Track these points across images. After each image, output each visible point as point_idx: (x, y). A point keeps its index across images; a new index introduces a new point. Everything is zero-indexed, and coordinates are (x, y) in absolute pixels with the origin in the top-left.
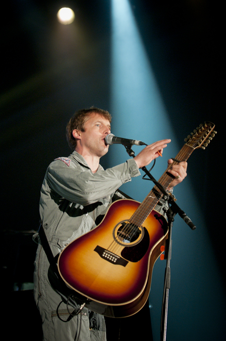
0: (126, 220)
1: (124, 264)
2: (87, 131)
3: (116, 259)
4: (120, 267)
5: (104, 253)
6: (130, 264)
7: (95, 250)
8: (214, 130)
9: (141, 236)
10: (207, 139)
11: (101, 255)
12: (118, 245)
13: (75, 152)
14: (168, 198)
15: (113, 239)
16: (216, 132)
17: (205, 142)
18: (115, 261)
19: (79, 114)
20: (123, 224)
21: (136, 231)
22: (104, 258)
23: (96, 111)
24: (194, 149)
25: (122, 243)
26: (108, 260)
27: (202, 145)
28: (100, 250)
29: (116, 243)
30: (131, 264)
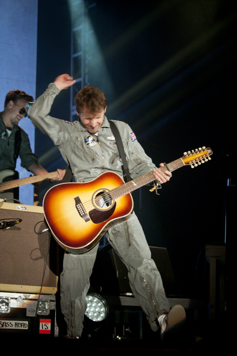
0: (107, 189)
1: (87, 220)
5: (79, 205)
6: (91, 222)
7: (75, 199)
11: (76, 204)
12: (92, 204)
15: (91, 199)
18: (82, 215)
20: (104, 191)
22: (77, 207)
25: (95, 205)
26: (78, 211)
28: (78, 201)
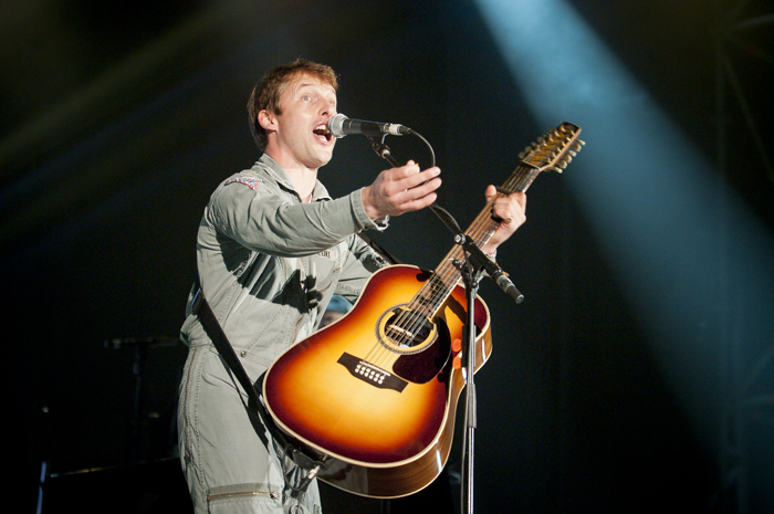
0: (402, 305)
1: (400, 388)
2: (285, 114)
3: (382, 378)
4: (391, 393)
5: (359, 366)
6: (411, 386)
7: (340, 361)
8: (580, 137)
9: (433, 335)
10: (567, 153)
11: (352, 369)
12: (387, 351)
13: (264, 157)
14: (464, 239)
15: (377, 340)
16: (583, 143)
17: (561, 160)
18: (380, 382)
19: (271, 78)
20: (397, 311)
21: (423, 324)
22: (358, 376)
23: (304, 67)
24: (541, 170)
25: (396, 347)
26: (366, 380)
27: (556, 165)
28: (349, 362)
29: (383, 348)
30: (412, 388)
